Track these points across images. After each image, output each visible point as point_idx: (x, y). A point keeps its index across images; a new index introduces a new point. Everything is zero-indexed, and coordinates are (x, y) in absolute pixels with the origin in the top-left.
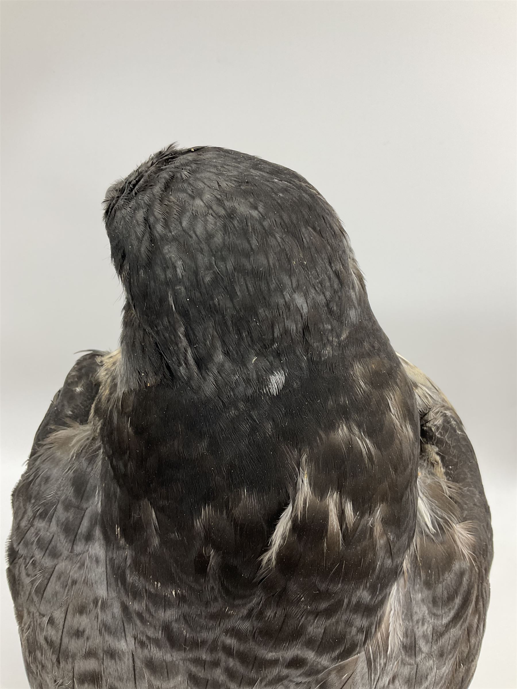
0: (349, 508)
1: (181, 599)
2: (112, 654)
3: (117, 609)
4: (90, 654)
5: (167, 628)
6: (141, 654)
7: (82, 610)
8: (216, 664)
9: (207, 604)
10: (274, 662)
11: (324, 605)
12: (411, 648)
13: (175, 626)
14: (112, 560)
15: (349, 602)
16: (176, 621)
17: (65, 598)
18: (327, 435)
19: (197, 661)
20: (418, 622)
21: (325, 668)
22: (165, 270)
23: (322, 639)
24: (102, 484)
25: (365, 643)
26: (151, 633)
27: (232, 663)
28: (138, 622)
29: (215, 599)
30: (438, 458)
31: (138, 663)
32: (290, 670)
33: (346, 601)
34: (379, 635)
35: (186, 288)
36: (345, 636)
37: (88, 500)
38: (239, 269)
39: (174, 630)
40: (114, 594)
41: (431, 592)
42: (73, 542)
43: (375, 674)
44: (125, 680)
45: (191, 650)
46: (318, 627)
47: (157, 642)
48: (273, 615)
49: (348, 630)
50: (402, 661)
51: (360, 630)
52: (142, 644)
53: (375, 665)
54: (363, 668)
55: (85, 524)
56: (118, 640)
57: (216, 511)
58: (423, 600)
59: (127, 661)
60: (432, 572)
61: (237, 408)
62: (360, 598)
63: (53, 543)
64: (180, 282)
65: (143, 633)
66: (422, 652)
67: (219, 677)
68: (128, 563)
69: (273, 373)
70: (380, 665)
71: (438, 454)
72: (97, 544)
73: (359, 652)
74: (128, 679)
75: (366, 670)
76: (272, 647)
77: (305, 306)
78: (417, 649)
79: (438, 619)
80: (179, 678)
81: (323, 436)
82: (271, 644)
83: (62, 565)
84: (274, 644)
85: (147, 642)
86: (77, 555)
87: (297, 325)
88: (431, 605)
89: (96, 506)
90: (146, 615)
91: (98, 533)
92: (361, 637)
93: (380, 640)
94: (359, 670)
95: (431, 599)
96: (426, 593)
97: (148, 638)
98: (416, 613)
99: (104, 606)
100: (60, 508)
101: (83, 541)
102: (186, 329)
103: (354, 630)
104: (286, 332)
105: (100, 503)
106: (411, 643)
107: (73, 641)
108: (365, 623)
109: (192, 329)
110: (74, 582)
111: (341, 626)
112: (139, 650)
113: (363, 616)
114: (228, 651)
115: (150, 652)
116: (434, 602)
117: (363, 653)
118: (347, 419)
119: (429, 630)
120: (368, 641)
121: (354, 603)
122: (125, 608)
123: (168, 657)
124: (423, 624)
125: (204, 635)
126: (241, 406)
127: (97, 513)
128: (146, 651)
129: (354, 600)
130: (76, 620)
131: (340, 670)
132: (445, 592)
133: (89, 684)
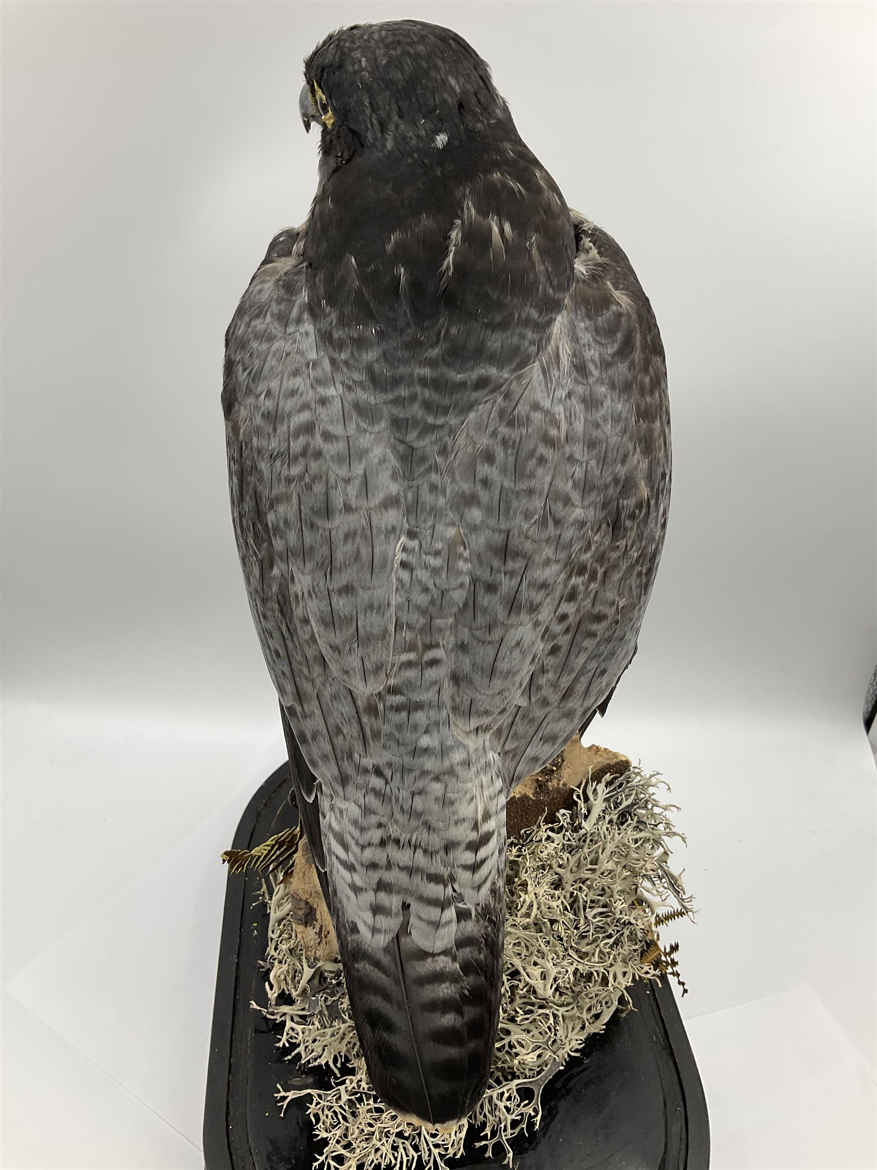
0: (507, 227)
1: (381, 334)
2: (323, 401)
3: (326, 364)
4: (305, 407)
5: (370, 370)
6: (350, 397)
7: (296, 373)
8: (413, 398)
9: (402, 331)
10: (463, 385)
11: (498, 318)
12: (581, 368)
13: (376, 366)
14: (319, 330)
15: (520, 316)
16: (377, 360)
17: (280, 368)
18: (485, 176)
19: (398, 401)
20: (584, 346)
21: (506, 380)
22: (353, 65)
23: (501, 352)
24: (307, 284)
25: (538, 354)
26: (356, 376)
27: (427, 393)
28: (345, 370)
29: (408, 325)
30: (591, 245)
31: (346, 405)
32: (477, 393)
33: (516, 315)
34: (549, 348)
35: (368, 72)
36: (520, 347)
37: (296, 295)
38: (406, 53)
39: (376, 371)
40: (322, 353)
41: (592, 323)
42: (286, 326)
43: (551, 384)
44: (335, 422)
45: (391, 390)
46: (495, 342)
47: (361, 384)
48: (457, 331)
49: (522, 343)
50: (575, 379)
51: (532, 343)
52: (349, 388)
53: (549, 374)
54: (539, 375)
55: (295, 311)
56: (328, 388)
57: (402, 234)
58: (586, 329)
59: (337, 404)
60: (591, 307)
61: (412, 157)
62: (528, 314)
63: (268, 331)
64: (365, 69)
65: (349, 378)
66: (593, 376)
67: (417, 412)
68: (334, 324)
69: (438, 135)
70: (555, 375)
71: (590, 241)
72: (306, 325)
73: (534, 362)
74: (338, 420)
75: (542, 377)
76: (460, 367)
77: (457, 87)
78: (588, 371)
79: (603, 348)
80: (383, 424)
81: (482, 177)
82: (458, 364)
83: (277, 345)
84: (461, 363)
85: (353, 386)
86: (289, 334)
87: (452, 99)
88: (594, 333)
89: (304, 299)
90: (351, 362)
91: (306, 316)
92: (533, 349)
93: (551, 353)
94: (535, 376)
95: (594, 329)
96: (588, 323)
97: (354, 382)
98: (581, 337)
99: (315, 364)
100: (273, 304)
101: (295, 324)
102: (370, 100)
103: (527, 343)
104: (444, 101)
105: (306, 297)
106: (581, 364)
107: (289, 401)
108: (536, 337)
109: (375, 99)
110: (288, 354)
111: (515, 340)
112: (347, 394)
113: (533, 332)
114: (423, 382)
115: (356, 394)
116: (597, 330)
117: (537, 363)
118: (500, 169)
119: (596, 356)
120: (541, 353)
121: (524, 318)
122: (333, 362)
123: (372, 400)
124: (590, 349)
125: (402, 370)
126: (415, 155)
127: (306, 304)
128: (353, 394)
129: (523, 316)
130: (290, 383)
131: (519, 378)
132: (606, 325)
133: (303, 435)
